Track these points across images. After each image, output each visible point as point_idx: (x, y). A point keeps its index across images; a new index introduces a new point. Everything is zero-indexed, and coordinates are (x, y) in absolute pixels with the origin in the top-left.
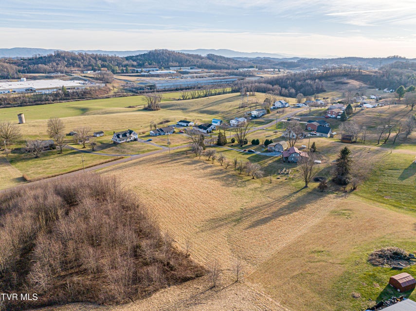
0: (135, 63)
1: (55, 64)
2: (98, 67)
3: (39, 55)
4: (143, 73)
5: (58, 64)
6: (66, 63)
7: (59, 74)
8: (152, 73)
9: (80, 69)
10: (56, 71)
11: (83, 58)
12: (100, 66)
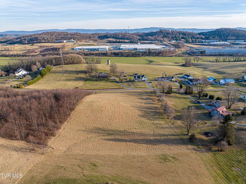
0: (203, 37)
1: (157, 36)
2: (179, 38)
3: (152, 31)
4: (205, 43)
5: (158, 36)
6: (163, 36)
7: (157, 42)
8: (211, 43)
9: (169, 39)
10: (156, 40)
11: (172, 33)
12: (181, 38)
